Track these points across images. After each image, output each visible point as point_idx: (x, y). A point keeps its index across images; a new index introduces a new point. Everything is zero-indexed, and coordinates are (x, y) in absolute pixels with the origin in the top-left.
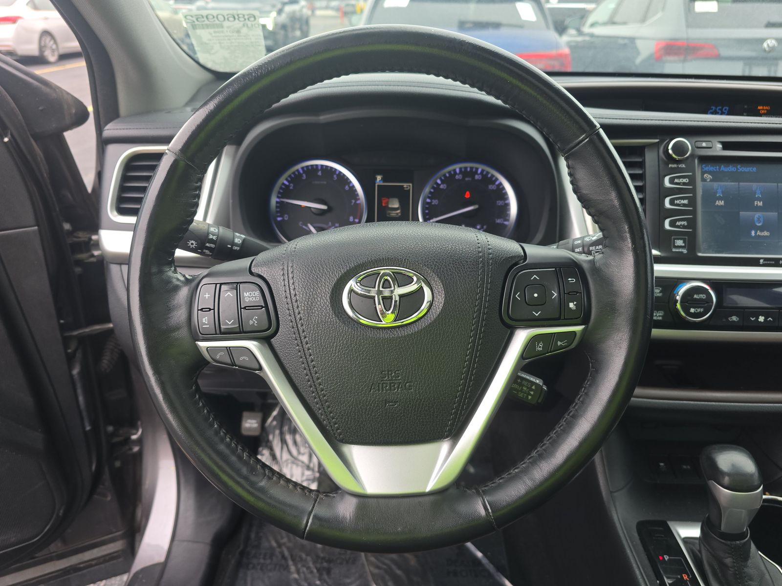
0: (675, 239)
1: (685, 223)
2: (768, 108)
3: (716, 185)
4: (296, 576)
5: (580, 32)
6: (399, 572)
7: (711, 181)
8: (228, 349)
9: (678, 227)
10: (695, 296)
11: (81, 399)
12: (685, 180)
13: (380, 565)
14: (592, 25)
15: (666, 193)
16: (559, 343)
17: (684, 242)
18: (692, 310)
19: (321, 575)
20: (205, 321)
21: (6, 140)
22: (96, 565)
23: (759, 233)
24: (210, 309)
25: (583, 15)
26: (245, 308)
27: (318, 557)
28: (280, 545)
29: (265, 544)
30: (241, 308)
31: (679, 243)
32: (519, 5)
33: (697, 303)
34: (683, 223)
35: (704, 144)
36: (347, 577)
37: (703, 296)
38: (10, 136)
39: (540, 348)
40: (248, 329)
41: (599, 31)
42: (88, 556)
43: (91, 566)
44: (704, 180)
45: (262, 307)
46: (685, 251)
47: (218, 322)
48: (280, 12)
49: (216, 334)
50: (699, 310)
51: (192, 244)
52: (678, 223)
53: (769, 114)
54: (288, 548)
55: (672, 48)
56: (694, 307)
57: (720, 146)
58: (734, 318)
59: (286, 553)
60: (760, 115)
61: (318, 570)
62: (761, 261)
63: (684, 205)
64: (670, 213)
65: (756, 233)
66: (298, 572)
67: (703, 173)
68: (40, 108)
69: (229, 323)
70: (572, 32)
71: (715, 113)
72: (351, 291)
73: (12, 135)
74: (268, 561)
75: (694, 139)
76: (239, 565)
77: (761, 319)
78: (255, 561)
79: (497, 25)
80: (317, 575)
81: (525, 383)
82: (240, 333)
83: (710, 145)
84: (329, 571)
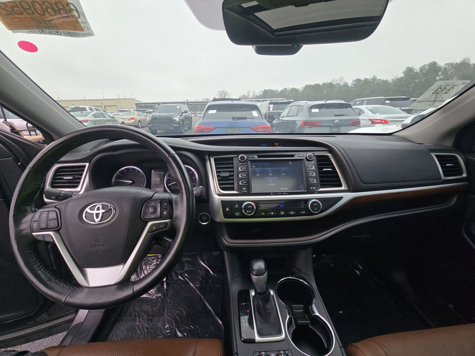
0: (243, 187)
1: (246, 182)
2: (278, 144)
3: (256, 169)
4: (138, 323)
5: (279, 120)
6: (178, 318)
7: (255, 168)
8: (43, 235)
9: (244, 183)
10: (248, 207)
11: (51, 257)
12: (245, 168)
13: (172, 316)
14: (282, 117)
15: (239, 173)
16: (161, 226)
17: (246, 188)
18: (248, 212)
19: (148, 322)
20: (35, 225)
21: (19, 164)
22: (63, 324)
23: (271, 184)
24: (37, 221)
25: (280, 114)
26: (49, 220)
27: (149, 314)
28: (135, 311)
29: (129, 311)
30: (48, 220)
31: (244, 189)
32: (253, 112)
33: (249, 209)
34: (245, 182)
35: (251, 156)
36: (158, 322)
37: (251, 207)
38: (21, 162)
39: (154, 228)
40: (50, 228)
41: (284, 119)
42: (60, 321)
43: (61, 325)
44: (252, 167)
45: (56, 219)
46: (246, 191)
47: (39, 225)
48: (181, 116)
49: (39, 230)
50: (250, 211)
51: (53, 198)
52: (243, 182)
53: (279, 146)
54: (138, 312)
55: (306, 123)
56: (248, 211)
57: (256, 157)
58: (263, 214)
59: (137, 314)
60: (276, 146)
61: (148, 320)
62: (272, 193)
63: (245, 176)
64: (241, 179)
65: (270, 184)
66: (139, 322)
67: (252, 166)
68: (34, 153)
69: (43, 226)
70: (277, 119)
71: (262, 146)
72: (87, 212)
73: (22, 162)
74: (128, 318)
75: (248, 155)
76: (116, 320)
77: (272, 213)
78: (124, 318)
79: (245, 118)
80: (147, 322)
81: (165, 241)
82: (47, 229)
83: (253, 156)
84: (151, 320)
